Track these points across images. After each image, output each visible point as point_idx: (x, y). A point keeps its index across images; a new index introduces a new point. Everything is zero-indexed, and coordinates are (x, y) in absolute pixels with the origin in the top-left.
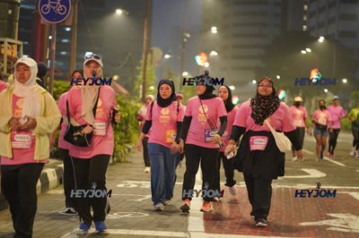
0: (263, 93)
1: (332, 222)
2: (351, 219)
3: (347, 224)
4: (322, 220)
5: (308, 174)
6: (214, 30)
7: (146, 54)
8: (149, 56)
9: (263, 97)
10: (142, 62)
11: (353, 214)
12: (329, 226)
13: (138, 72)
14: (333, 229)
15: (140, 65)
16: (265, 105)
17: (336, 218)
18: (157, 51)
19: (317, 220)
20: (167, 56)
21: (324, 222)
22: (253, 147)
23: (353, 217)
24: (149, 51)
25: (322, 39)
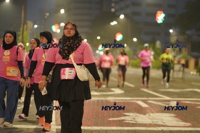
0: (68, 35)
1: (126, 118)
2: (137, 116)
3: (134, 119)
4: (121, 116)
5: (113, 91)
6: (62, 11)
7: (24, 25)
8: (25, 26)
9: (68, 38)
10: (21, 29)
11: (138, 113)
12: (125, 120)
13: (19, 36)
14: (127, 121)
15: (20, 31)
16: (70, 44)
17: (128, 116)
18: (30, 23)
19: (118, 117)
20: (36, 26)
21: (122, 118)
22: (63, 77)
23: (138, 115)
24: (25, 23)
25: (122, 17)
